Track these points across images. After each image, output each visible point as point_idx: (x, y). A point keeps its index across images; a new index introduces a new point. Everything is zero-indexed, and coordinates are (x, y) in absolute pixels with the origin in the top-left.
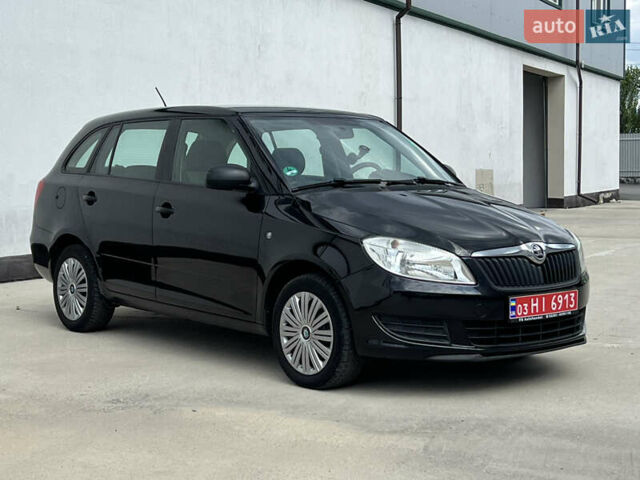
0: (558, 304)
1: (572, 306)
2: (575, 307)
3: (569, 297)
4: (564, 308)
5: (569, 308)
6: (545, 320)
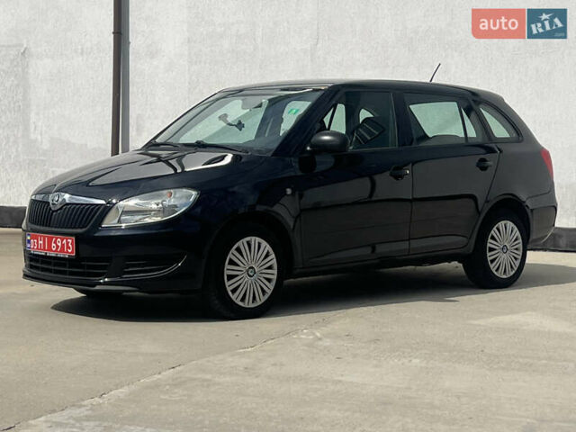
0: (58, 247)
1: (70, 251)
2: (72, 252)
3: (68, 243)
4: (62, 250)
5: (67, 252)
6: (45, 257)
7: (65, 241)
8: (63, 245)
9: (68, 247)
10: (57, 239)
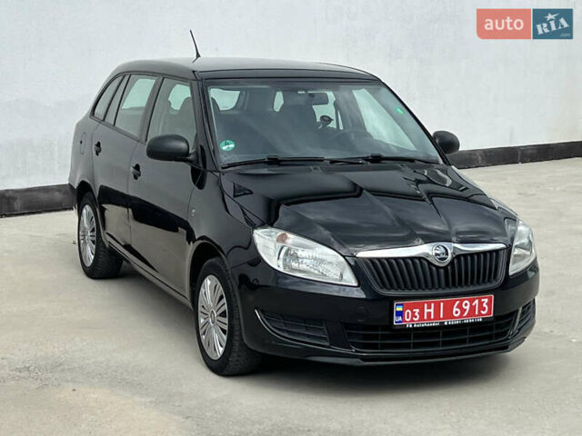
7: (477, 302)
8: (472, 308)
9: (482, 308)
10: (462, 301)
